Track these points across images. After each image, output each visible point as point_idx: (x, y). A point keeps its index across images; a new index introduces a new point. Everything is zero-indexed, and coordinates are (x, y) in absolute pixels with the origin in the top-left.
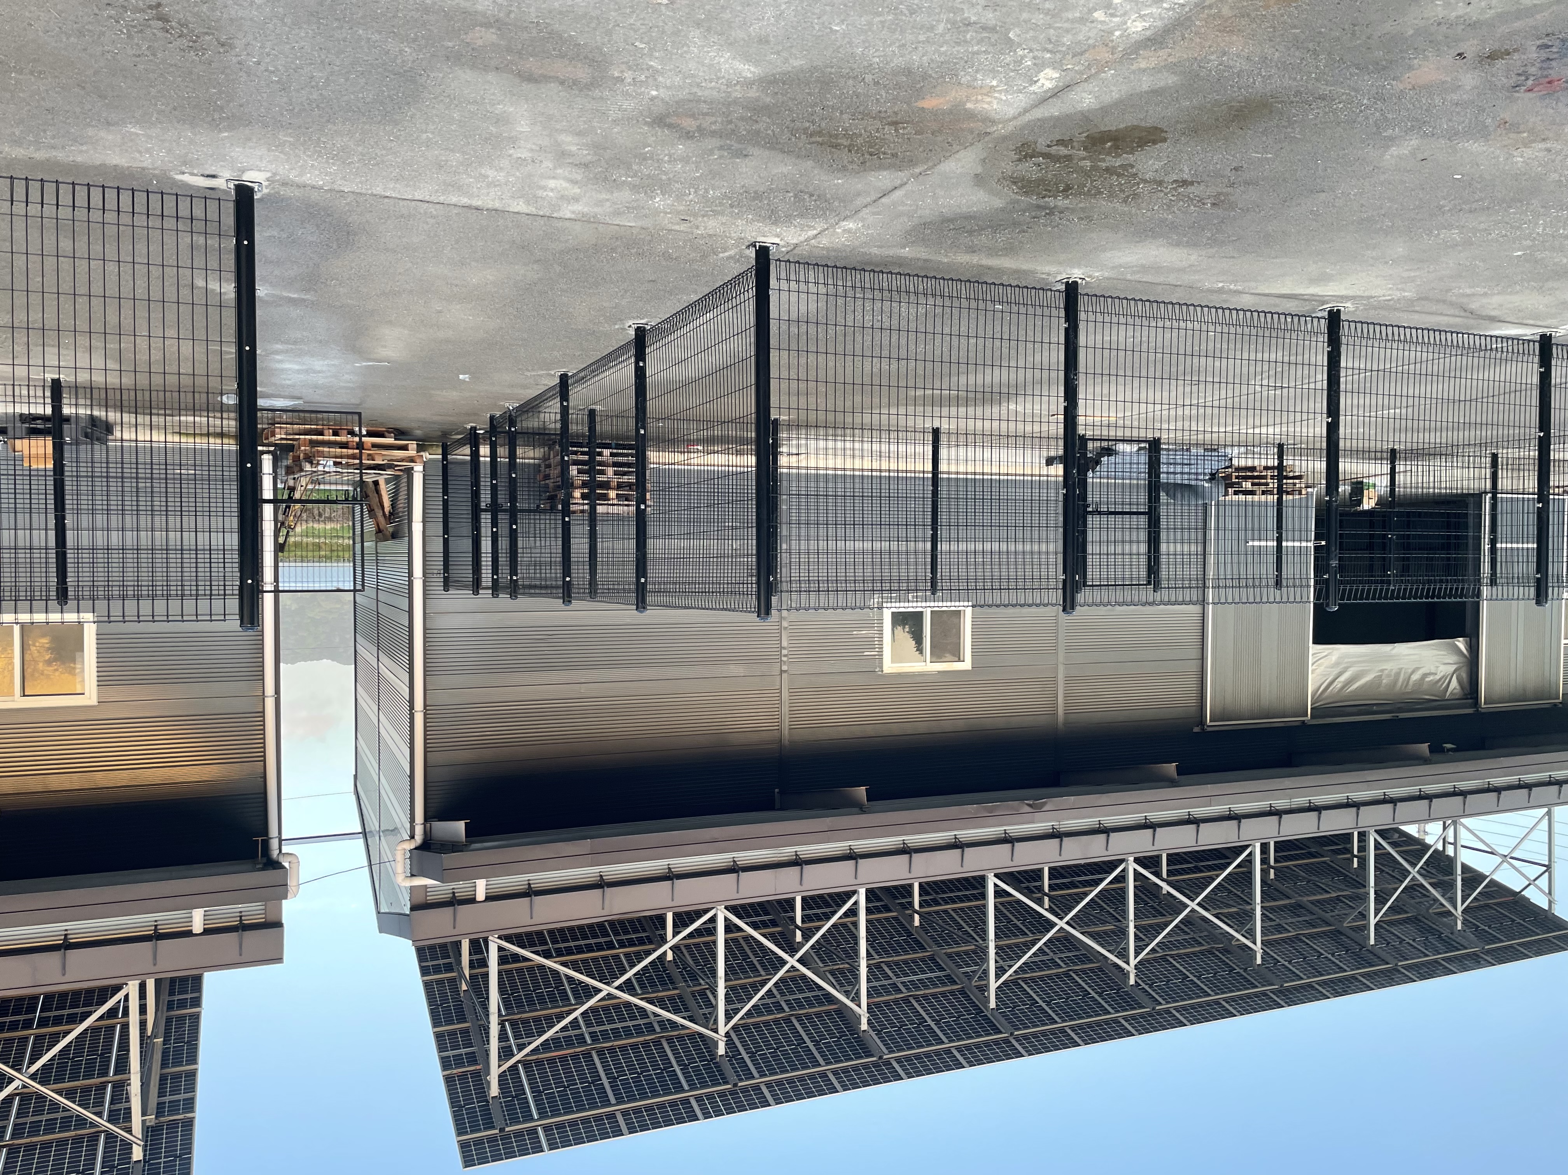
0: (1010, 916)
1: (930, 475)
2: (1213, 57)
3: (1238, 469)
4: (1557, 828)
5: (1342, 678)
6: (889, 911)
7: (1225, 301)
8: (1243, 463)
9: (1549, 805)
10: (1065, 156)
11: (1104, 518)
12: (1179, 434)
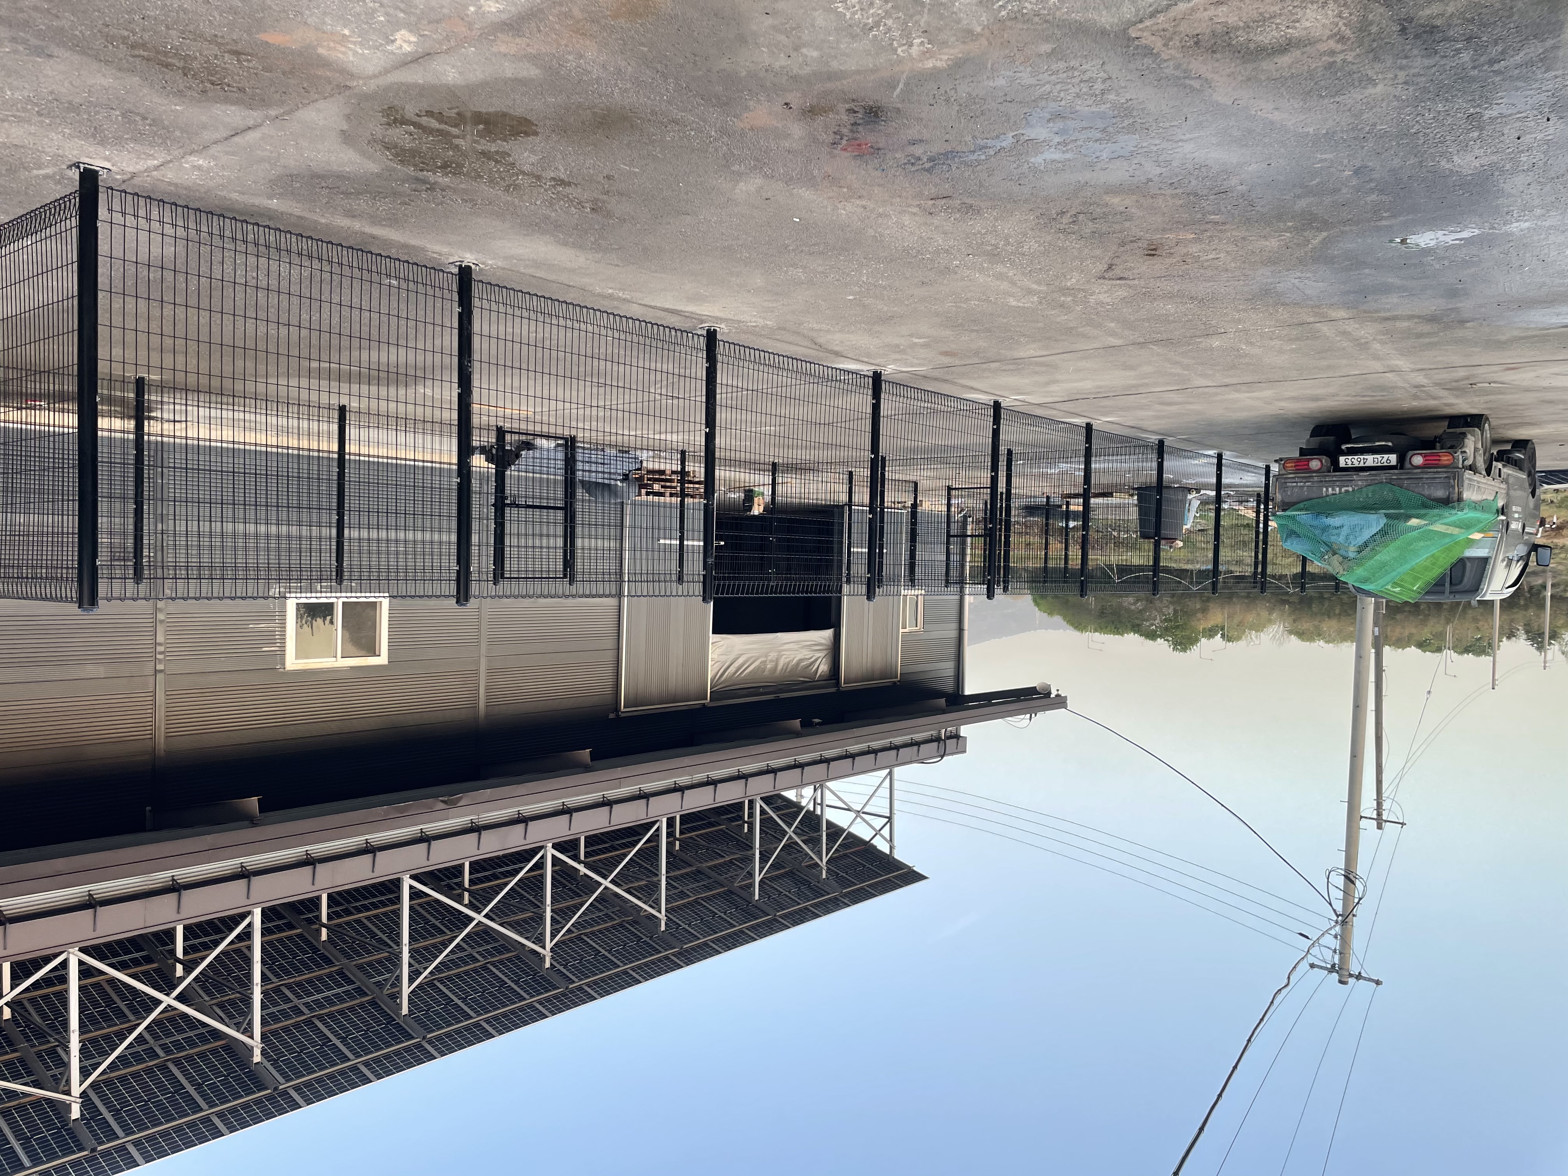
0: (428, 916)
1: (336, 456)
2: (570, 58)
3: (649, 472)
4: (896, 785)
5: (736, 665)
6: (294, 928)
7: (617, 308)
8: (650, 466)
9: (891, 767)
10: (438, 130)
11: (522, 511)
12: (594, 434)
